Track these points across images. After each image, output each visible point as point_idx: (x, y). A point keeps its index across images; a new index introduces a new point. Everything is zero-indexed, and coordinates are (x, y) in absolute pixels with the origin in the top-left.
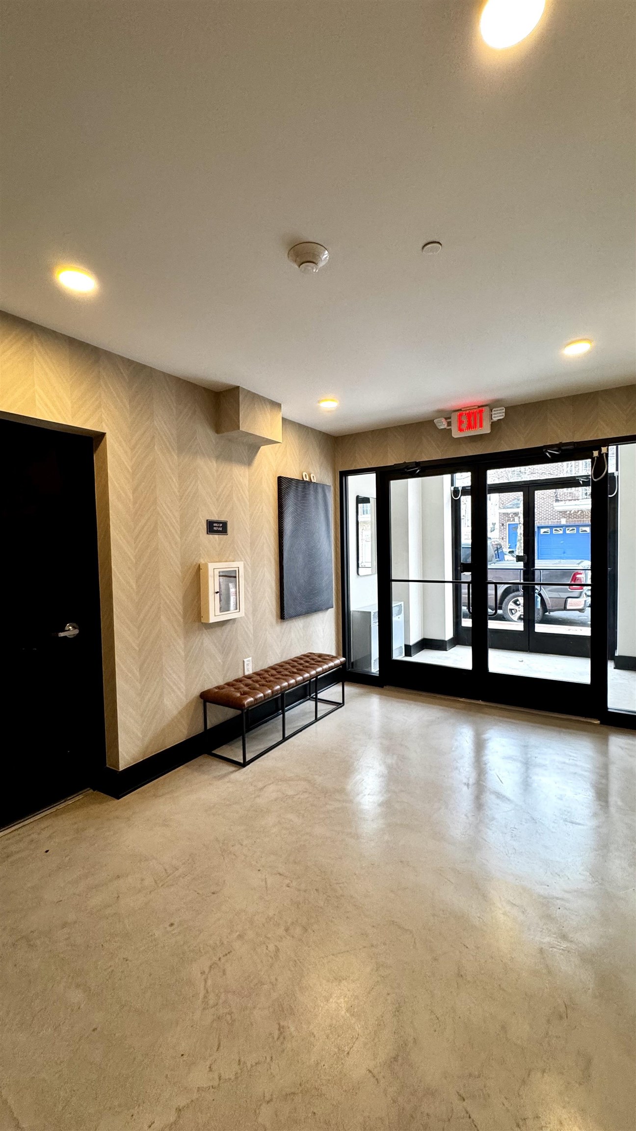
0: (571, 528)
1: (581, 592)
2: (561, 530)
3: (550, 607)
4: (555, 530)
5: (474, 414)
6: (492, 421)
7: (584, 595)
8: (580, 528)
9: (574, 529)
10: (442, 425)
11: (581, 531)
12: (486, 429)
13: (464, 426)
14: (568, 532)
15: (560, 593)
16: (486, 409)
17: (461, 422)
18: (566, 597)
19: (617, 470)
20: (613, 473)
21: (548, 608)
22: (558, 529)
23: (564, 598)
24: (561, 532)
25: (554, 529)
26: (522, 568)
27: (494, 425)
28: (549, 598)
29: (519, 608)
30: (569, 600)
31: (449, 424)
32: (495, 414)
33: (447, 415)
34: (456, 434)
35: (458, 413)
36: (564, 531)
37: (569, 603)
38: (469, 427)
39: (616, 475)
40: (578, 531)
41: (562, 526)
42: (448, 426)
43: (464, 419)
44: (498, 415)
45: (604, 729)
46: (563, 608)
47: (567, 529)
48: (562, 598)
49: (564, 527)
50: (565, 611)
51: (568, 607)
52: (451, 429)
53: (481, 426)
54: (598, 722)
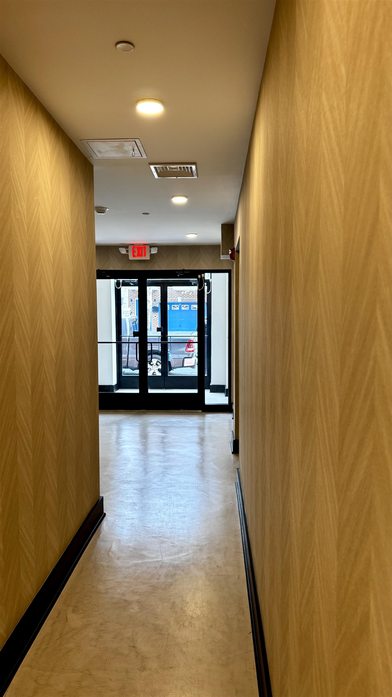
0: (185, 306)
1: (193, 354)
2: (178, 306)
3: (173, 365)
4: (174, 307)
5: (142, 248)
6: (151, 253)
7: (195, 356)
8: (192, 306)
9: (187, 307)
10: (123, 251)
11: (193, 308)
12: (148, 258)
13: (136, 254)
14: (183, 309)
15: (179, 355)
16: (148, 247)
17: (134, 252)
18: (183, 358)
19: (211, 278)
20: (209, 280)
21: (172, 366)
22: (175, 306)
23: (182, 358)
24: (178, 309)
25: (172, 306)
26: (160, 335)
27: (152, 256)
28: (173, 358)
29: (153, 367)
30: (186, 359)
31: (127, 251)
32: (152, 250)
33: (126, 246)
34: (131, 258)
35: (132, 246)
36: (180, 308)
37: (186, 362)
38: (139, 255)
39: (210, 281)
40: (190, 308)
41: (178, 304)
42: (127, 252)
43: (136, 250)
44: (154, 251)
45: (203, 413)
46: (182, 365)
47: (182, 306)
48: (181, 358)
49: (180, 304)
50: (183, 368)
51: (185, 365)
52: (128, 254)
53: (145, 256)
54: (201, 411)
